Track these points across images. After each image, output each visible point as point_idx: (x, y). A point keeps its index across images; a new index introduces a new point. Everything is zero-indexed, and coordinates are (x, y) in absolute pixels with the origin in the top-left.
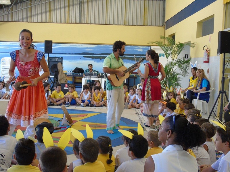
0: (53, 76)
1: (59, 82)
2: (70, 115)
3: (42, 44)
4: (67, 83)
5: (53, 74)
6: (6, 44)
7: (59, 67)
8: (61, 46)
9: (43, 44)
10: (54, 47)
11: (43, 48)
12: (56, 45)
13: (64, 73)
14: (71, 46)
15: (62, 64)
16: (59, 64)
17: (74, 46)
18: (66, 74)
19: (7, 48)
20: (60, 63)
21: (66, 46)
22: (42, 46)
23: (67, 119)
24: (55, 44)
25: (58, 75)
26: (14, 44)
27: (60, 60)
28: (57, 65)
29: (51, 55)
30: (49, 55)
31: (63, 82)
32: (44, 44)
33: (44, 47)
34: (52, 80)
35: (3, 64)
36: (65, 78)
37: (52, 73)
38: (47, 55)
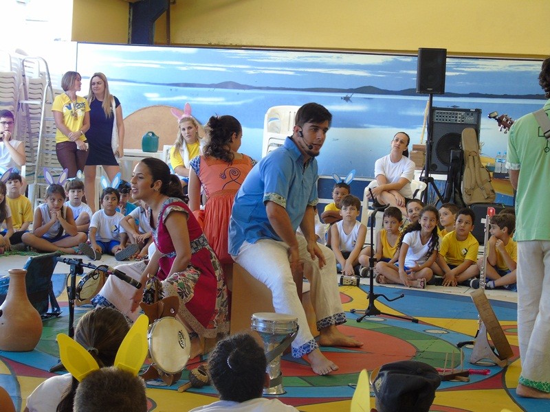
0: (444, 177)
1: (466, 199)
2: (502, 323)
3: (409, 59)
4: (493, 204)
5: (446, 168)
6: (285, 60)
7: (465, 145)
8: (475, 66)
9: (414, 61)
10: (453, 71)
11: (412, 75)
12: (458, 65)
13: (484, 165)
14: (512, 69)
15: (477, 132)
16: (467, 134)
17: (523, 69)
18: (489, 169)
19: (289, 72)
20: (472, 130)
21: (495, 69)
22: (407, 66)
23: (489, 339)
24: (457, 60)
25: (462, 174)
26: (311, 60)
27: (470, 119)
28: (460, 136)
29: (439, 101)
30: (434, 99)
31: (478, 197)
32: (416, 59)
33: (416, 72)
34: (441, 189)
35: (272, 129)
36: (487, 185)
37: (440, 166)
38: (427, 99)
